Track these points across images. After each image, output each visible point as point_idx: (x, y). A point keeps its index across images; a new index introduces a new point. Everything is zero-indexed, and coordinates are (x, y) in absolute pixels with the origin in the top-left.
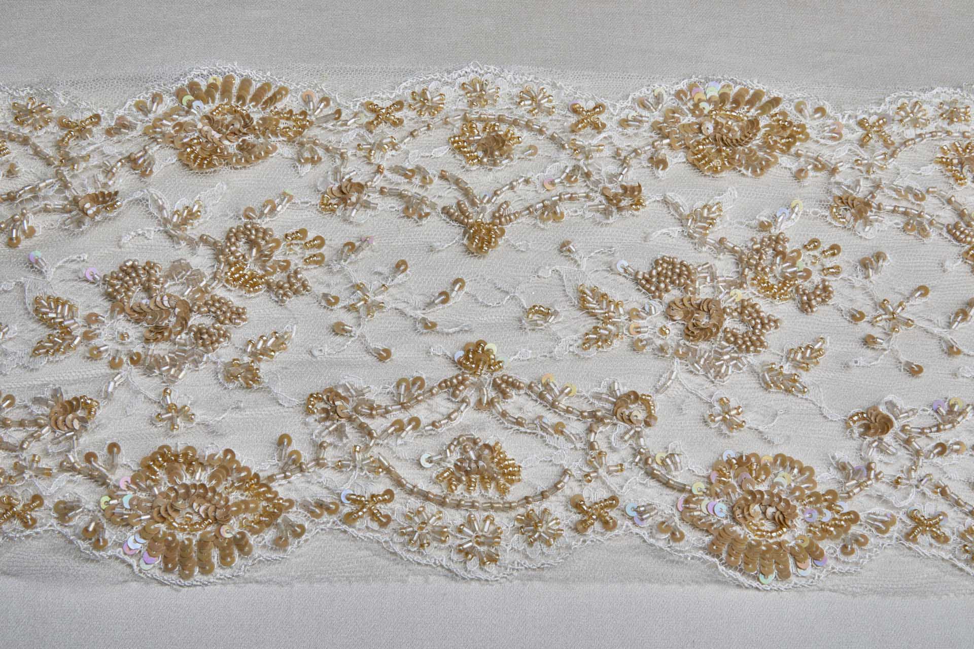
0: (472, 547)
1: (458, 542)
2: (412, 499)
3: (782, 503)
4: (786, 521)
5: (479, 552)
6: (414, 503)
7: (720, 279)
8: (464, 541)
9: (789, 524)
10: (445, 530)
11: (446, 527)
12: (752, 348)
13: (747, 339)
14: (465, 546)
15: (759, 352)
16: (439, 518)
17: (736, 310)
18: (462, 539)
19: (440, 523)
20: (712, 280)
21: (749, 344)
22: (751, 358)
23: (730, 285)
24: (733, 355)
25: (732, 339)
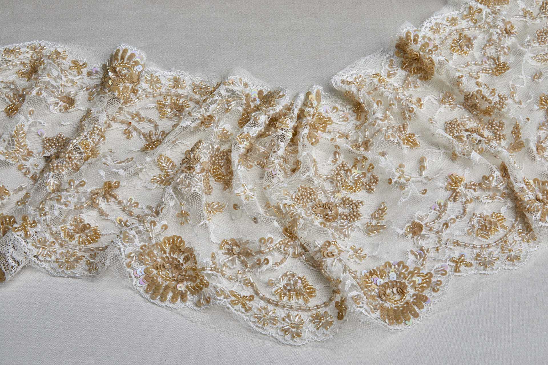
0: (289, 329)
1: (282, 325)
2: (262, 302)
3: (398, 284)
4: (404, 290)
5: (292, 331)
6: (263, 304)
7: (328, 192)
8: (285, 325)
9: (406, 292)
10: (276, 318)
11: (277, 317)
12: (356, 219)
13: (352, 215)
14: (285, 328)
15: (360, 219)
16: (274, 313)
17: (341, 203)
18: (284, 324)
19: (274, 315)
20: (325, 193)
21: (353, 217)
22: (357, 223)
23: (333, 193)
24: (348, 225)
25: (345, 218)
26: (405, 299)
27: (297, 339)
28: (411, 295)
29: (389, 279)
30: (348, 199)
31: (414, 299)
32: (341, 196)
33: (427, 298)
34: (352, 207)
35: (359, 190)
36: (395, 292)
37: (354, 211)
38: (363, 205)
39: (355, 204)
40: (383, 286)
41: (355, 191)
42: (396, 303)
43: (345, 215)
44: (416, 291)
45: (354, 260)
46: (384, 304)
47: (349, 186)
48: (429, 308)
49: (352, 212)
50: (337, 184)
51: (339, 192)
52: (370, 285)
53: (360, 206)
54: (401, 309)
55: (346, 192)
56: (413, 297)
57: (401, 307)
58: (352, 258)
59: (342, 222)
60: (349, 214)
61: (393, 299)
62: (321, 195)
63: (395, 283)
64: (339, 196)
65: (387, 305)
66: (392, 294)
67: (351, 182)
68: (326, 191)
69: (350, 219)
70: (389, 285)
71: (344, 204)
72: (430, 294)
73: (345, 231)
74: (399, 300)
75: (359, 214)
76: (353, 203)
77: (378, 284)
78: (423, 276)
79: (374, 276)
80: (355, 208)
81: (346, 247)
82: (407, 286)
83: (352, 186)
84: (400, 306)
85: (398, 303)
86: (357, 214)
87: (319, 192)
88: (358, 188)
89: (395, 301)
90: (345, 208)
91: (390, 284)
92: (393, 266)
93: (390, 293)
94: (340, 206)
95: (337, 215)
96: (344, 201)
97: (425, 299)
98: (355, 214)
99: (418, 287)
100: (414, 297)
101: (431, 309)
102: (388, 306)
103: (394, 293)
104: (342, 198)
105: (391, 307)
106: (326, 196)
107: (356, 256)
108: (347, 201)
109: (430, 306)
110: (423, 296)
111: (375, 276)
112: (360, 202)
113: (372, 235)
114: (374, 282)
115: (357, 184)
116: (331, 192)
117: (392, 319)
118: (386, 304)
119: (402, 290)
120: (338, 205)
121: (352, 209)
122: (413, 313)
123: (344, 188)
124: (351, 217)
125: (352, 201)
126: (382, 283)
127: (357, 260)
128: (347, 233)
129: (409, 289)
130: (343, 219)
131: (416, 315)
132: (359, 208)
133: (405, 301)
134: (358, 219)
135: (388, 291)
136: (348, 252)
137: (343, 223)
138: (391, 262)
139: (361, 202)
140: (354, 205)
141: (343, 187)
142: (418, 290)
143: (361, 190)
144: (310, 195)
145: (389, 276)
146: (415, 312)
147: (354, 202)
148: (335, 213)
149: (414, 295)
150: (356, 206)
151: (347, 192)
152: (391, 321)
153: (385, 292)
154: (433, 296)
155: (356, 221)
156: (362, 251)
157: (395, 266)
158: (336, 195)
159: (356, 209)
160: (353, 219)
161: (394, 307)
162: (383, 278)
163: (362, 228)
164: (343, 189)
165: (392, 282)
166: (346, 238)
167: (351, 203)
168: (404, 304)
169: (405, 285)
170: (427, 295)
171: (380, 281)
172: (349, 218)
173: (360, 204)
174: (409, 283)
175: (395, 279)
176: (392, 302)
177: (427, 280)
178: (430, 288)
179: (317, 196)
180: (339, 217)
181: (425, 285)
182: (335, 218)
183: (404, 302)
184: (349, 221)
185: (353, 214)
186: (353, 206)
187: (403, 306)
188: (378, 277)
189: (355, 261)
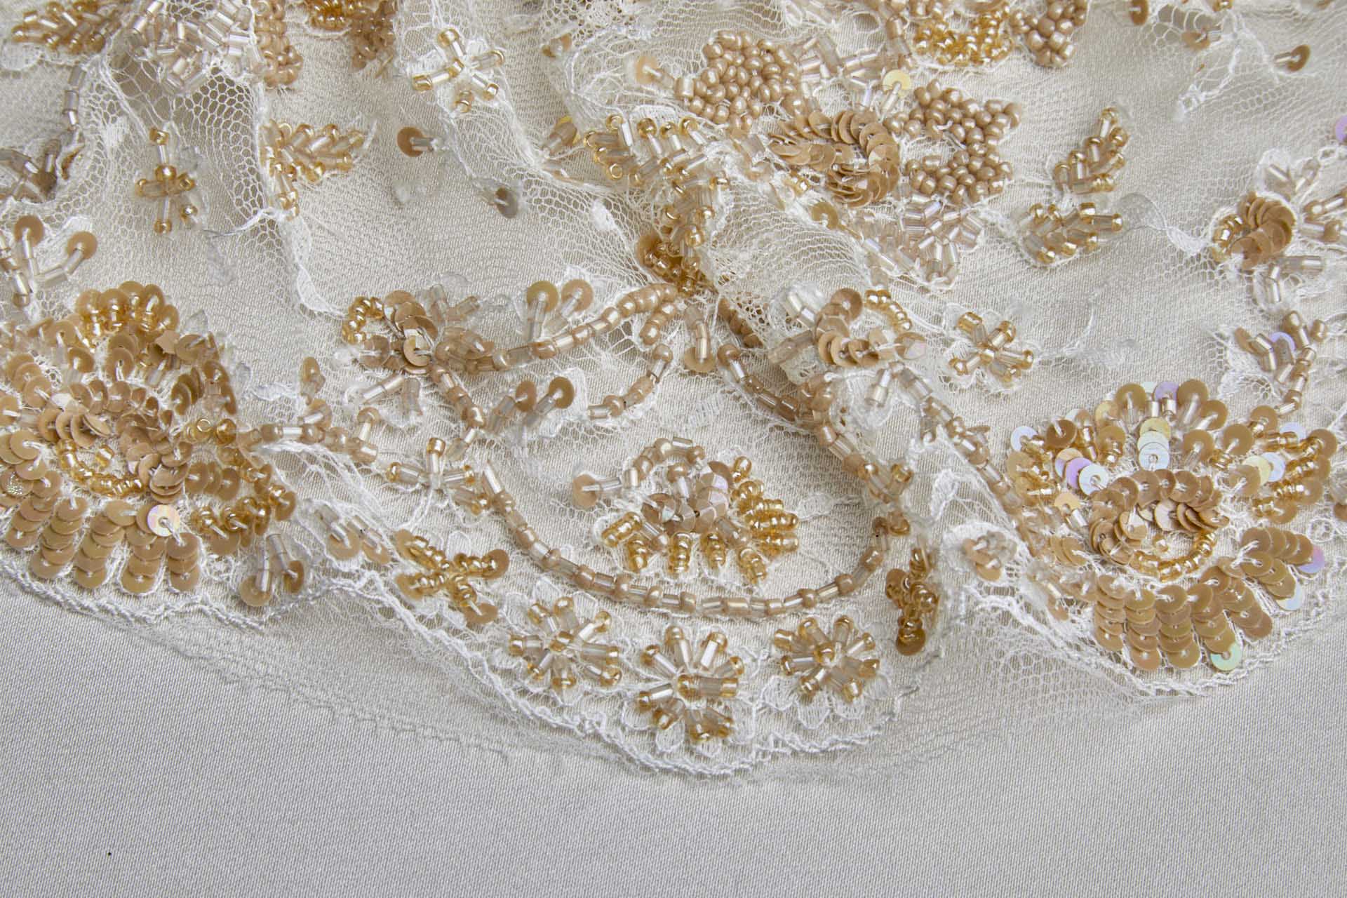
26: (1208, 553)
27: (712, 748)
28: (1238, 538)
29: (1136, 463)
30: (945, 96)
31: (1252, 553)
32: (910, 86)
33: (1307, 547)
34: (961, 131)
35: (995, 52)
36: (1165, 523)
37: (971, 155)
38: (1014, 124)
39: (975, 117)
40: (1108, 495)
41: (976, 59)
42: (1166, 571)
43: (932, 174)
44: (1259, 515)
45: (973, 381)
46: (1111, 579)
47: (951, 34)
48: (1319, 594)
49: (964, 159)
50: (889, 25)
51: (899, 63)
52: (1047, 491)
53: (1001, 127)
54: (1192, 598)
55: (935, 66)
56: (1243, 543)
57: (1190, 592)
58: (966, 372)
59: (917, 204)
60: (949, 165)
61: (1153, 557)
62: (813, 78)
63: (1163, 483)
64: (902, 82)
65: (1129, 582)
66: (1152, 534)
67: (956, 15)
68: (841, 62)
69: (953, 192)
70: (1134, 490)
71: (924, 122)
72: (1321, 530)
73: (932, 246)
74: (1182, 561)
75: (996, 168)
76: (965, 116)
77: (1087, 490)
78: (1292, 449)
79: (1067, 453)
80: (978, 136)
81: (938, 320)
82: (1218, 495)
83: (963, 37)
84: (1186, 587)
85: (1175, 574)
86: (985, 165)
87: (807, 67)
88: (992, 46)
89: (1163, 564)
90: (932, 139)
91: (1140, 487)
92: (1155, 406)
93: (1140, 531)
94: (905, 129)
95: (893, 171)
96: (926, 107)
97: (1302, 552)
98: (977, 164)
99: (1268, 500)
100: (1251, 545)
101: (1325, 596)
102: (1130, 586)
103: (1159, 529)
104: (917, 94)
105: (1145, 593)
106: (841, 86)
107: (985, 362)
108: (940, 106)
109: (1322, 582)
110: (1291, 538)
111: (1074, 451)
112: (998, 107)
113: (1059, 261)
114: (1069, 480)
115: (984, 25)
116: (861, 66)
117: (1150, 647)
118: (1120, 581)
119: (1197, 514)
120: (895, 124)
121: (964, 142)
122: (1243, 615)
123: (923, 44)
124: (959, 182)
125: (961, 106)
126: (1103, 484)
127: (989, 380)
128: (938, 255)
129: (1226, 507)
130: (921, 190)
131: (1259, 627)
132: (997, 138)
133: (1210, 562)
134: (990, 191)
135: (1132, 521)
136: (947, 343)
137: (918, 209)
138: (1148, 387)
139: (1006, 112)
140: (971, 124)
141: (918, 39)
142: (1269, 513)
143: (1003, 54)
144: (766, 78)
145: (1136, 451)
146: (1256, 611)
147: (973, 108)
148: (882, 165)
149: (1249, 535)
150: (983, 127)
151: (941, 62)
152: (1145, 655)
153: (1117, 522)
154: (1338, 539)
155: (985, 201)
156: (1010, 340)
157: (1162, 402)
158: (889, 78)
159: (983, 142)
160: (969, 189)
161: (1162, 591)
162: (1111, 458)
163: (1011, 233)
164: (922, 52)
165: (1148, 477)
166: (936, 279)
167: (957, 115)
168: (1206, 577)
169: (1209, 490)
170: (1308, 534)
171: (1096, 476)
172: (949, 183)
173: (1002, 120)
174: (1225, 481)
175: (1163, 464)
176: (1151, 571)
177: (1311, 465)
178: (1322, 504)
179: (796, 84)
180: (902, 180)
181: (1300, 488)
182: (881, 187)
183: (1203, 569)
184: (950, 197)
185: (967, 166)
186: (968, 131)
187: (1198, 588)
188: (1087, 456)
189: (979, 385)
